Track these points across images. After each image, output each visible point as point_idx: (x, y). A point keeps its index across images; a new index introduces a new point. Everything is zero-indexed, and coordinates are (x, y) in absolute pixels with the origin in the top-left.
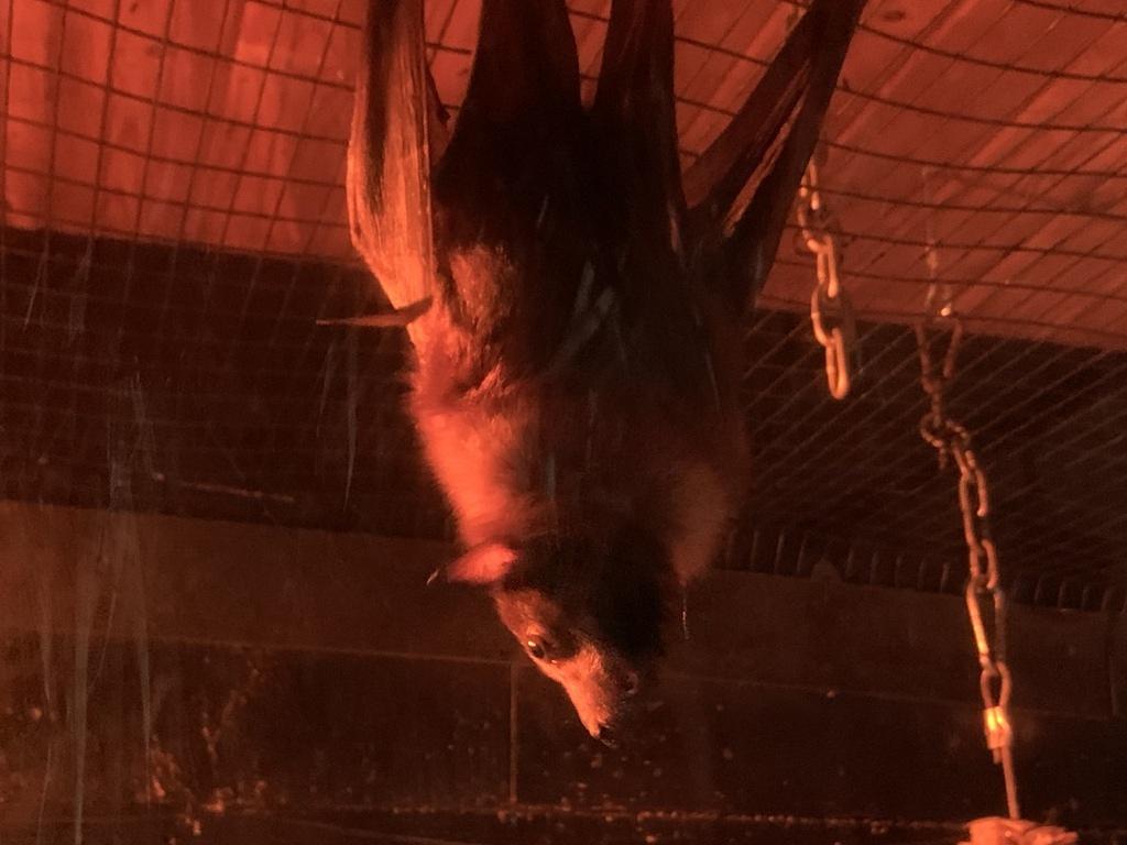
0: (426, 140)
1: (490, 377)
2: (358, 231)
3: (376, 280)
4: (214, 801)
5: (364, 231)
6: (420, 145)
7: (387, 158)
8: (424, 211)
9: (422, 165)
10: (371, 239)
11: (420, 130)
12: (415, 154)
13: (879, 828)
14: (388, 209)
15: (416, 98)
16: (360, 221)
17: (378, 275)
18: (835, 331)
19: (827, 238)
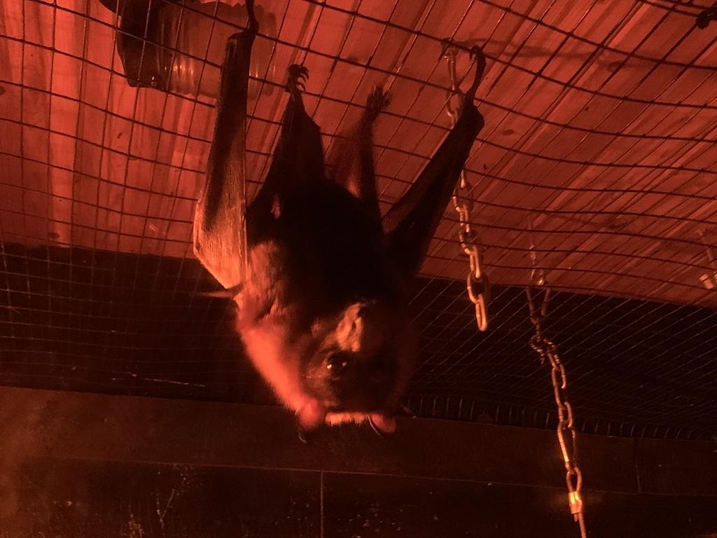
18: (480, 296)
19: (474, 248)
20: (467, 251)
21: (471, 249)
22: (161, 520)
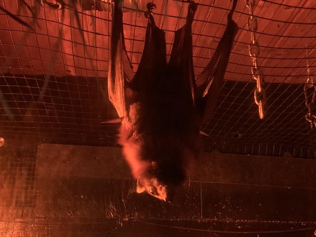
0: (123, 78)
1: (134, 134)
2: (111, 98)
3: (115, 109)
4: (126, 218)
5: (112, 98)
6: (122, 79)
7: (116, 81)
8: (123, 95)
9: (122, 84)
10: (113, 100)
11: (122, 76)
12: (121, 82)
13: (304, 224)
14: (117, 93)
15: (121, 68)
16: (111, 96)
17: (116, 108)
18: (260, 101)
19: (258, 76)
20: (255, 78)
21: (257, 77)
22: (124, 205)
